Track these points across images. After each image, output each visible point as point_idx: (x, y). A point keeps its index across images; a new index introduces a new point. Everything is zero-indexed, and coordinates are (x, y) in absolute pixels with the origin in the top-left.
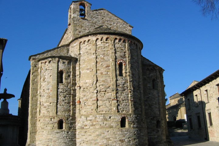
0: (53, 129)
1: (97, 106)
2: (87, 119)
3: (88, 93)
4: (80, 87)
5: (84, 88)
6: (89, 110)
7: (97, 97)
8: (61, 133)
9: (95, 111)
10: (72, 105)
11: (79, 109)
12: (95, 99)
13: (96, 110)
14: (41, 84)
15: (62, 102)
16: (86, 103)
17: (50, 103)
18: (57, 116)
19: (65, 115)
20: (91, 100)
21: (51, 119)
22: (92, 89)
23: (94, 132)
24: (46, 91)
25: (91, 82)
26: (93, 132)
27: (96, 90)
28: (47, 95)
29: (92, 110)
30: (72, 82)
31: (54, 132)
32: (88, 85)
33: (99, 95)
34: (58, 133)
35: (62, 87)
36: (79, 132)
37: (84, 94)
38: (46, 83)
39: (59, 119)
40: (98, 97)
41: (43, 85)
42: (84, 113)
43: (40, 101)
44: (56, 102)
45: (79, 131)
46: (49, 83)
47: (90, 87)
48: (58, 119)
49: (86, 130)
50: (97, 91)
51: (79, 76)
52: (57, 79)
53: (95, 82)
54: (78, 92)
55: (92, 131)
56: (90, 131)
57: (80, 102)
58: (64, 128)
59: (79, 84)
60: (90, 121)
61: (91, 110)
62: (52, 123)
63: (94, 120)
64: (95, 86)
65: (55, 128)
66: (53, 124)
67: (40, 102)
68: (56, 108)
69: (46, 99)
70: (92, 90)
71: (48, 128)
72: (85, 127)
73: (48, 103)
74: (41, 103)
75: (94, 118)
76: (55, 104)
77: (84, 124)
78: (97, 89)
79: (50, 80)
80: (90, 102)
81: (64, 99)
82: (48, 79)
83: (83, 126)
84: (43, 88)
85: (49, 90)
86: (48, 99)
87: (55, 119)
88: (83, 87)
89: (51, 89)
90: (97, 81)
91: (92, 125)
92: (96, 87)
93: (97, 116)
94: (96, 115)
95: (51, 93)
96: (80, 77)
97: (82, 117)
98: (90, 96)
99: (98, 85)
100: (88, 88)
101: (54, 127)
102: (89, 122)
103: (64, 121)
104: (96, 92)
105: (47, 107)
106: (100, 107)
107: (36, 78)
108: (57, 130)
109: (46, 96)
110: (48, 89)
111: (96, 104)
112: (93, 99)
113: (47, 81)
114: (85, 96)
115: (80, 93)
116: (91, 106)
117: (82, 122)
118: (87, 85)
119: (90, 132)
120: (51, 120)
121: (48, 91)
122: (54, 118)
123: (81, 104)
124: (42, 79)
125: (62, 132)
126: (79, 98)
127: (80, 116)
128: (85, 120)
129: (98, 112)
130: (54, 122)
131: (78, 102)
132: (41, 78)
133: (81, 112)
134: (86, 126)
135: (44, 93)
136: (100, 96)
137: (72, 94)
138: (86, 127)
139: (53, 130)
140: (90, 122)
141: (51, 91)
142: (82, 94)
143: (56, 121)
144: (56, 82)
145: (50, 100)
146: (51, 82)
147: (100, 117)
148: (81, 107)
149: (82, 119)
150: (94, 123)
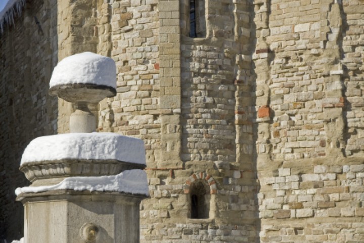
0: (168, 217)
1: (346, 128)
2: (301, 180)
3: (306, 77)
4: (269, 51)
5: (287, 58)
6: (311, 144)
7: (344, 95)
8: (202, 232)
9: (338, 150)
10: (241, 123)
11: (268, 142)
12: (337, 99)
13: (341, 146)
14: (109, 38)
15: (200, 110)
16: (298, 116)
17: (156, 117)
18: (183, 168)
19: (217, 163)
20: (319, 103)
21: (161, 177)
22: (324, 59)
23: (332, 232)
24: (134, 69)
25: (317, 34)
26: (328, 232)
27: (339, 66)
28: (139, 82)
29: (323, 144)
30: (239, 31)
31: (174, 230)
32: (303, 46)
33: (350, 85)
34: (188, 232)
35: (202, 54)
36: (269, 231)
37: (289, 83)
38: (135, 34)
39: (193, 180)
40: (347, 93)
41: (122, 44)
42: (289, 156)
43: (110, 106)
44: (179, 110)
45: (270, 227)
46: (145, 35)
47: (314, 51)
48: (187, 178)
49: (298, 224)
50: (344, 68)
51: (264, 8)
52: (181, 18)
53: (336, 31)
54: (264, 75)
55: (326, 226)
56: (317, 227)
57: (272, 114)
58: (212, 215)
59: (264, 39)
60: (316, 187)
61: (317, 143)
62: (165, 193)
63: (333, 183)
64: (336, 47)
65: (178, 212)
66: (168, 197)
67: (112, 113)
68: (178, 135)
69: (137, 101)
70: (320, 64)
71: (151, 212)
72: (293, 211)
73: (144, 118)
74: (117, 117)
75: (332, 176)
76: (175, 119)
77: (292, 199)
78: (344, 61)
79: (152, 23)
80: (313, 114)
81: (209, 100)
82: (142, 20)
83: (286, 207)
84: (123, 57)
85: (148, 62)
86: (145, 101)
87: (177, 179)
88: (284, 54)
89: (158, 62)
90: (344, 27)
91: (326, 205)
92: (337, 55)
93: (345, 168)
94: (340, 166)
95: (156, 76)
96: (269, 12)
97: (283, 172)
98: (312, 87)
99: (346, 45)
100: (303, 57)
101: (176, 209)
102: (312, 191)
103: (212, 188)
104: (341, 72)
105: (143, 131)
106: (355, 133)
107: (89, 15)
108: (188, 220)
109: (136, 88)
110: (145, 61)
111: (339, 121)
112: (328, 101)
113: (139, 26)
114: (290, 87)
115: (268, 76)
116: (320, 129)
117: (281, 193)
118: (302, 44)
119: (317, 233)
120: (162, 183)
121: (142, 67)
122: (173, 176)
123: (275, 119)
124: (116, 17)
125: (206, 228)
126: (266, 95)
127: (272, 168)
128: (296, 185)
129: (348, 153)
130: (175, 192)
131: (261, 110)
132: (109, 17)
133: (274, 151)
134: (301, 206)
135: (129, 77)
136: (357, 91)
137: (238, 78)
138: (300, 213)
139: (171, 220)
140: (315, 190)
141: (157, 66)
142: (281, 79)
143: (179, 187)
144: (175, 31)
145: (154, 102)
146: (156, 32)
147: (356, 172)
148: (277, 134)
149: (280, 179)
150: (334, 197)
